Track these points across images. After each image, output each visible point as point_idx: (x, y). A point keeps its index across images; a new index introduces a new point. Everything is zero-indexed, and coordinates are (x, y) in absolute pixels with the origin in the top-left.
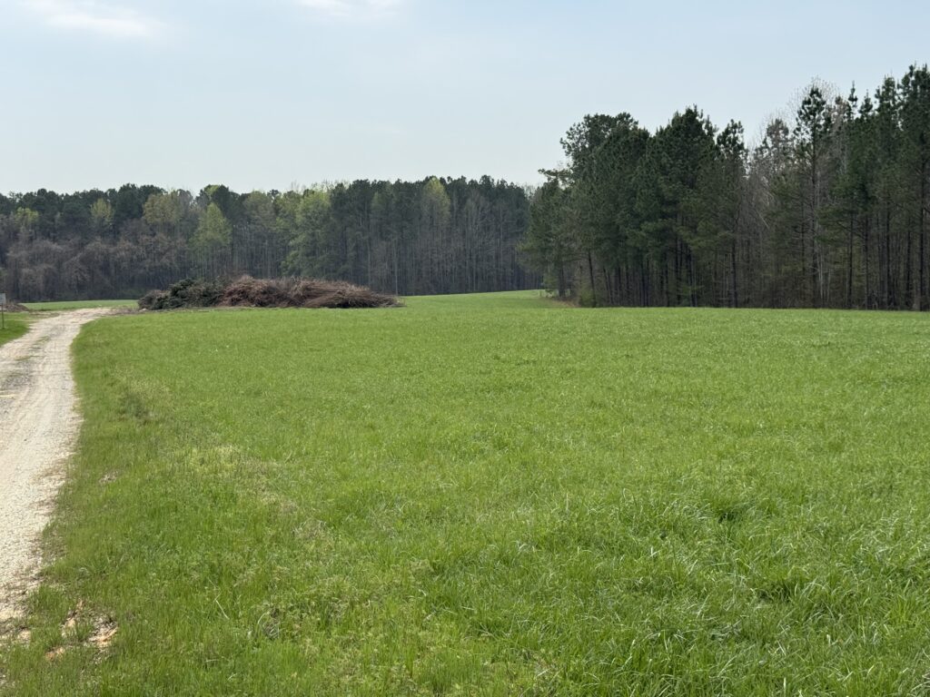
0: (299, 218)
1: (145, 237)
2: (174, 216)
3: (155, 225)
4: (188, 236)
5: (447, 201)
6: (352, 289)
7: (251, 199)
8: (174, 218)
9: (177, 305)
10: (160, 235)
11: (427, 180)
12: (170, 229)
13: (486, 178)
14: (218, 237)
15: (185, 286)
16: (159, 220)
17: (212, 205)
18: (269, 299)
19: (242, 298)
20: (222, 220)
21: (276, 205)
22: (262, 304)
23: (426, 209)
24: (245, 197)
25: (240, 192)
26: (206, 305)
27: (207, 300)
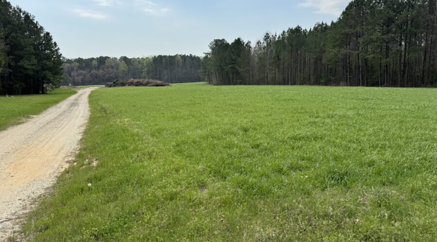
0: (145, 64)
1: (106, 69)
2: (113, 64)
3: (108, 66)
4: (117, 69)
5: (181, 60)
6: (159, 82)
9: (115, 86)
10: (110, 69)
11: (176, 55)
12: (112, 67)
13: (191, 55)
14: (125, 69)
15: (116, 81)
17: (123, 61)
18: (138, 84)
19: (131, 84)
20: (125, 65)
21: (140, 61)
22: (136, 86)
23: (176, 62)
24: (131, 59)
25: (130, 58)
26: (122, 86)
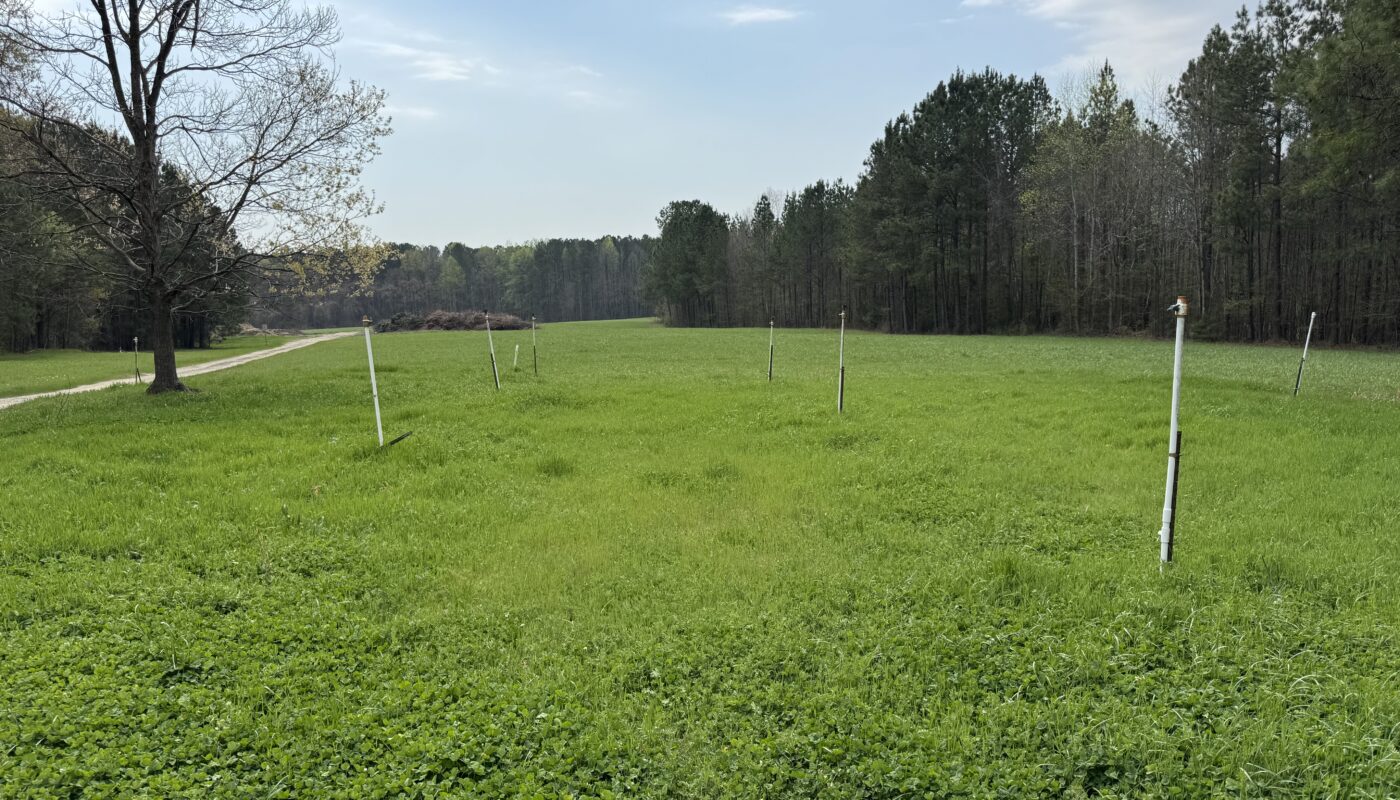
0: (512, 267)
1: (403, 281)
2: (424, 266)
3: (410, 272)
4: (434, 278)
5: (617, 253)
6: (509, 318)
7: (480, 253)
8: (424, 267)
9: (394, 329)
10: (414, 280)
11: (604, 238)
12: (421, 276)
13: (645, 236)
14: (456, 280)
15: (399, 317)
16: (412, 269)
17: (451, 257)
18: (452, 325)
19: (435, 324)
20: (458, 268)
21: (496, 256)
22: (448, 328)
23: (601, 260)
24: (477, 250)
25: (473, 246)
26: (412, 329)
27: (412, 326)
